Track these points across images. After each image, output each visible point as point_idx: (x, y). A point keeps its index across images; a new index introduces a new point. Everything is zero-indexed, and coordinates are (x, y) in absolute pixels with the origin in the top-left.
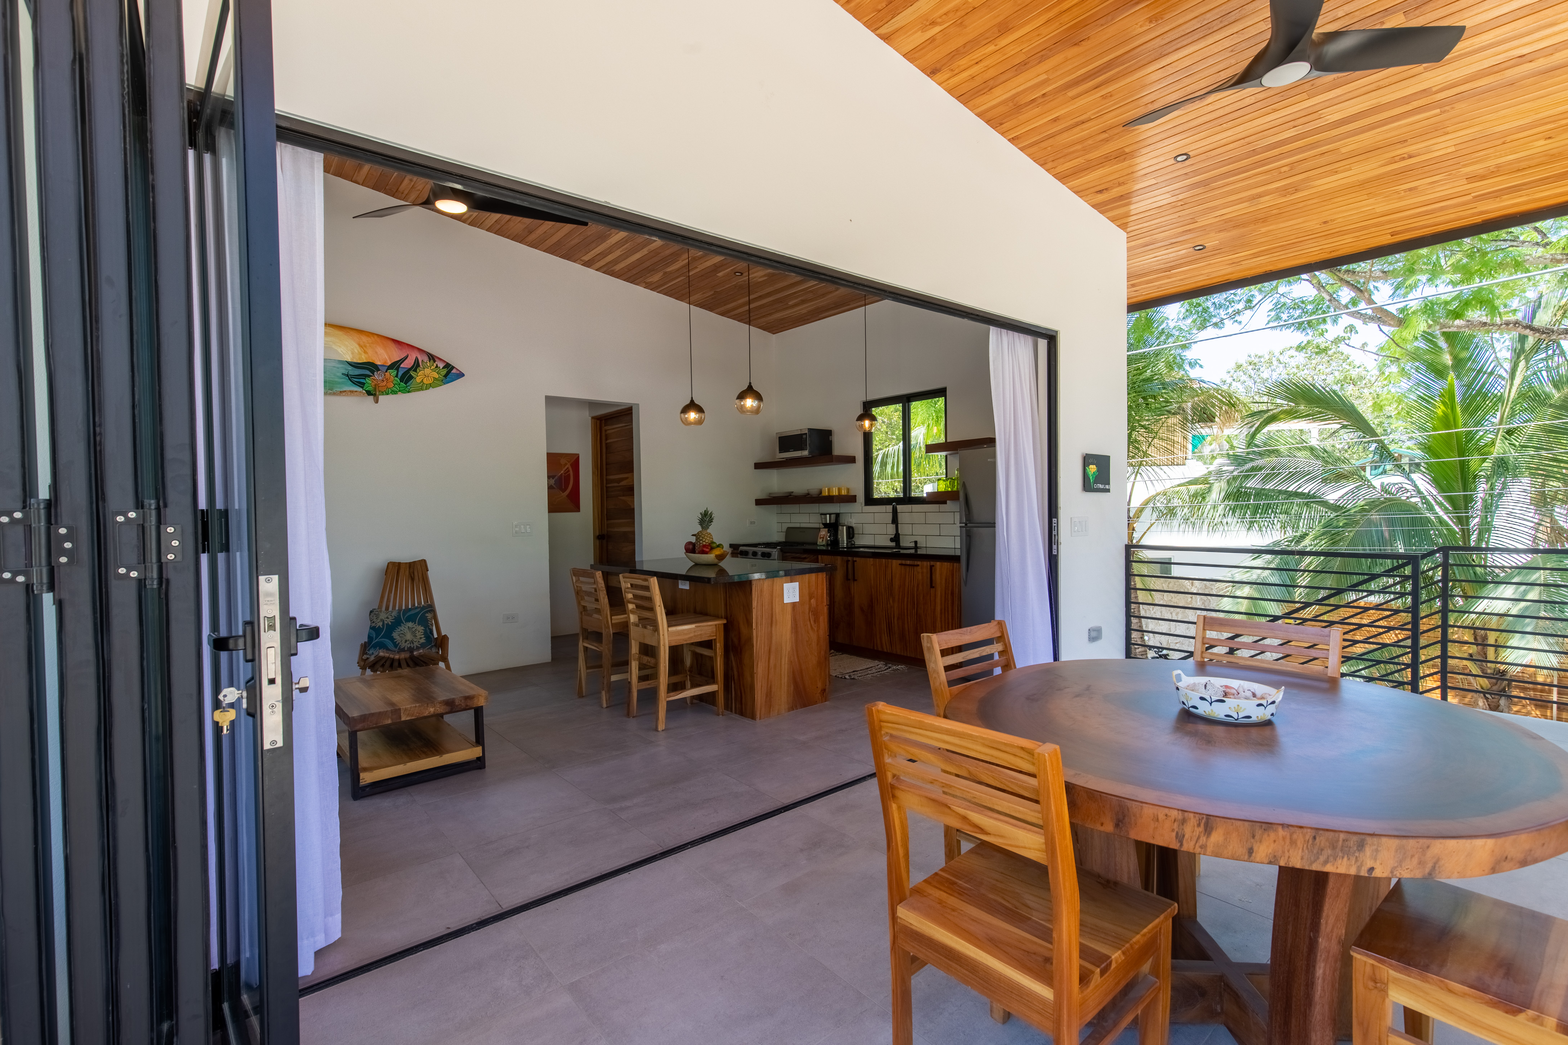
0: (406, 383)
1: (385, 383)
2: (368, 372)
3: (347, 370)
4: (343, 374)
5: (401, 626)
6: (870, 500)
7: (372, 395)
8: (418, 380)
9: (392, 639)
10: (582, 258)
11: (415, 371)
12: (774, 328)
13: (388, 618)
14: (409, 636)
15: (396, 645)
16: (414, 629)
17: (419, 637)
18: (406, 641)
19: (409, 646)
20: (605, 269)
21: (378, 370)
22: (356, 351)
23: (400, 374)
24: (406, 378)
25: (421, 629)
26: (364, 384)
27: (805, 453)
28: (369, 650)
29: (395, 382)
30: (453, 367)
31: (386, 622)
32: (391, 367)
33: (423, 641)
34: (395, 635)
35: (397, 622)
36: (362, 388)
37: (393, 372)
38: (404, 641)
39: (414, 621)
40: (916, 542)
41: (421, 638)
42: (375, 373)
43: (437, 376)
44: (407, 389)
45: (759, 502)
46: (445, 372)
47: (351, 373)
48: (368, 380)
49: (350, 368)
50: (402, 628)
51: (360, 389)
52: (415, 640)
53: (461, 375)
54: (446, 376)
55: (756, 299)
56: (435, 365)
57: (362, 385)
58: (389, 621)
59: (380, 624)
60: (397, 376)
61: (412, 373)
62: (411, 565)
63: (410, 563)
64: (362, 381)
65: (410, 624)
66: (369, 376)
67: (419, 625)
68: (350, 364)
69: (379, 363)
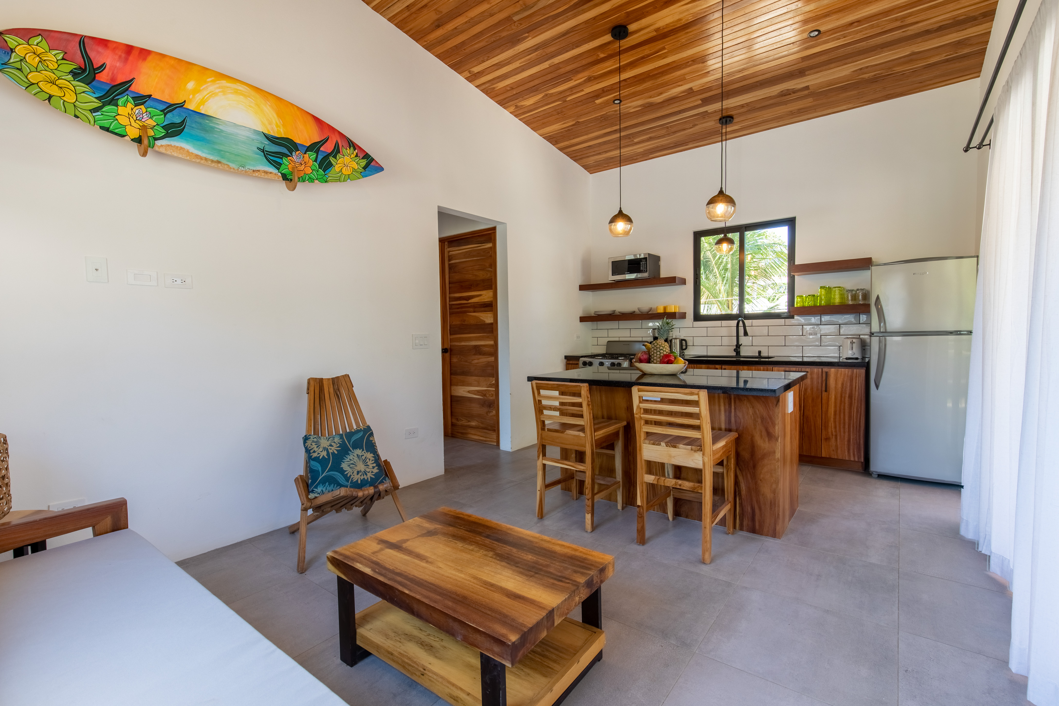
0: (324, 171)
1: (303, 167)
2: (285, 151)
3: (262, 143)
4: (258, 148)
5: (349, 454)
6: (698, 317)
7: (287, 179)
8: (337, 168)
9: (342, 471)
10: (472, 70)
11: (335, 157)
12: (592, 169)
13: (331, 445)
14: (361, 467)
15: (347, 478)
16: (363, 457)
17: (371, 466)
18: (358, 473)
19: (362, 477)
20: (484, 87)
21: (297, 150)
22: (274, 121)
23: (320, 158)
24: (325, 165)
25: (370, 456)
26: (280, 164)
27: (645, 275)
28: (316, 487)
29: (313, 168)
30: (373, 160)
31: (330, 451)
32: (310, 148)
33: (376, 470)
34: (344, 466)
35: (344, 451)
36: (278, 169)
37: (313, 155)
38: (355, 472)
39: (361, 448)
40: (760, 352)
41: (373, 467)
42: (294, 153)
43: (356, 167)
44: (325, 178)
45: (583, 319)
46: (364, 163)
47: (268, 148)
48: (285, 161)
49: (267, 142)
50: (351, 457)
51: (275, 171)
52: (368, 470)
53: (380, 169)
54: (365, 168)
55: (626, 128)
56: (355, 153)
57: (278, 166)
58: (334, 449)
59: (324, 453)
60: (316, 161)
61: (332, 159)
62: (335, 381)
63: (333, 379)
64: (278, 160)
65: (358, 452)
66: (287, 156)
67: (367, 451)
68: (267, 137)
69: (298, 141)
